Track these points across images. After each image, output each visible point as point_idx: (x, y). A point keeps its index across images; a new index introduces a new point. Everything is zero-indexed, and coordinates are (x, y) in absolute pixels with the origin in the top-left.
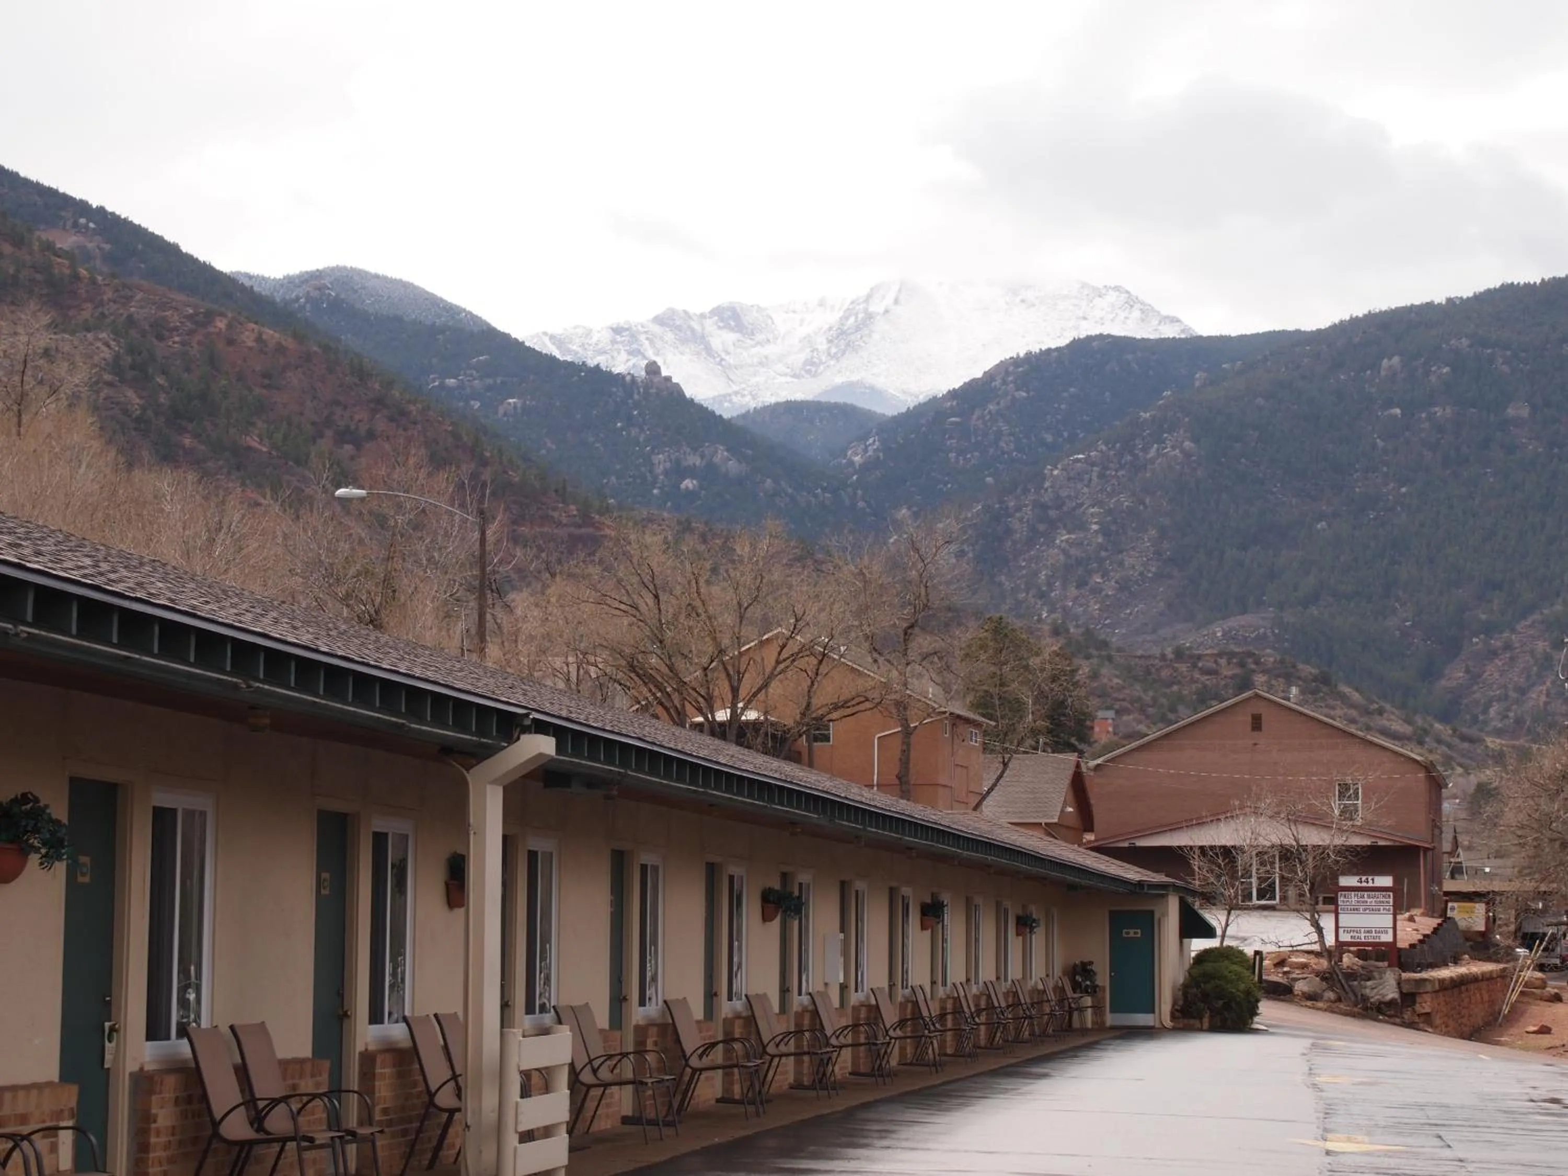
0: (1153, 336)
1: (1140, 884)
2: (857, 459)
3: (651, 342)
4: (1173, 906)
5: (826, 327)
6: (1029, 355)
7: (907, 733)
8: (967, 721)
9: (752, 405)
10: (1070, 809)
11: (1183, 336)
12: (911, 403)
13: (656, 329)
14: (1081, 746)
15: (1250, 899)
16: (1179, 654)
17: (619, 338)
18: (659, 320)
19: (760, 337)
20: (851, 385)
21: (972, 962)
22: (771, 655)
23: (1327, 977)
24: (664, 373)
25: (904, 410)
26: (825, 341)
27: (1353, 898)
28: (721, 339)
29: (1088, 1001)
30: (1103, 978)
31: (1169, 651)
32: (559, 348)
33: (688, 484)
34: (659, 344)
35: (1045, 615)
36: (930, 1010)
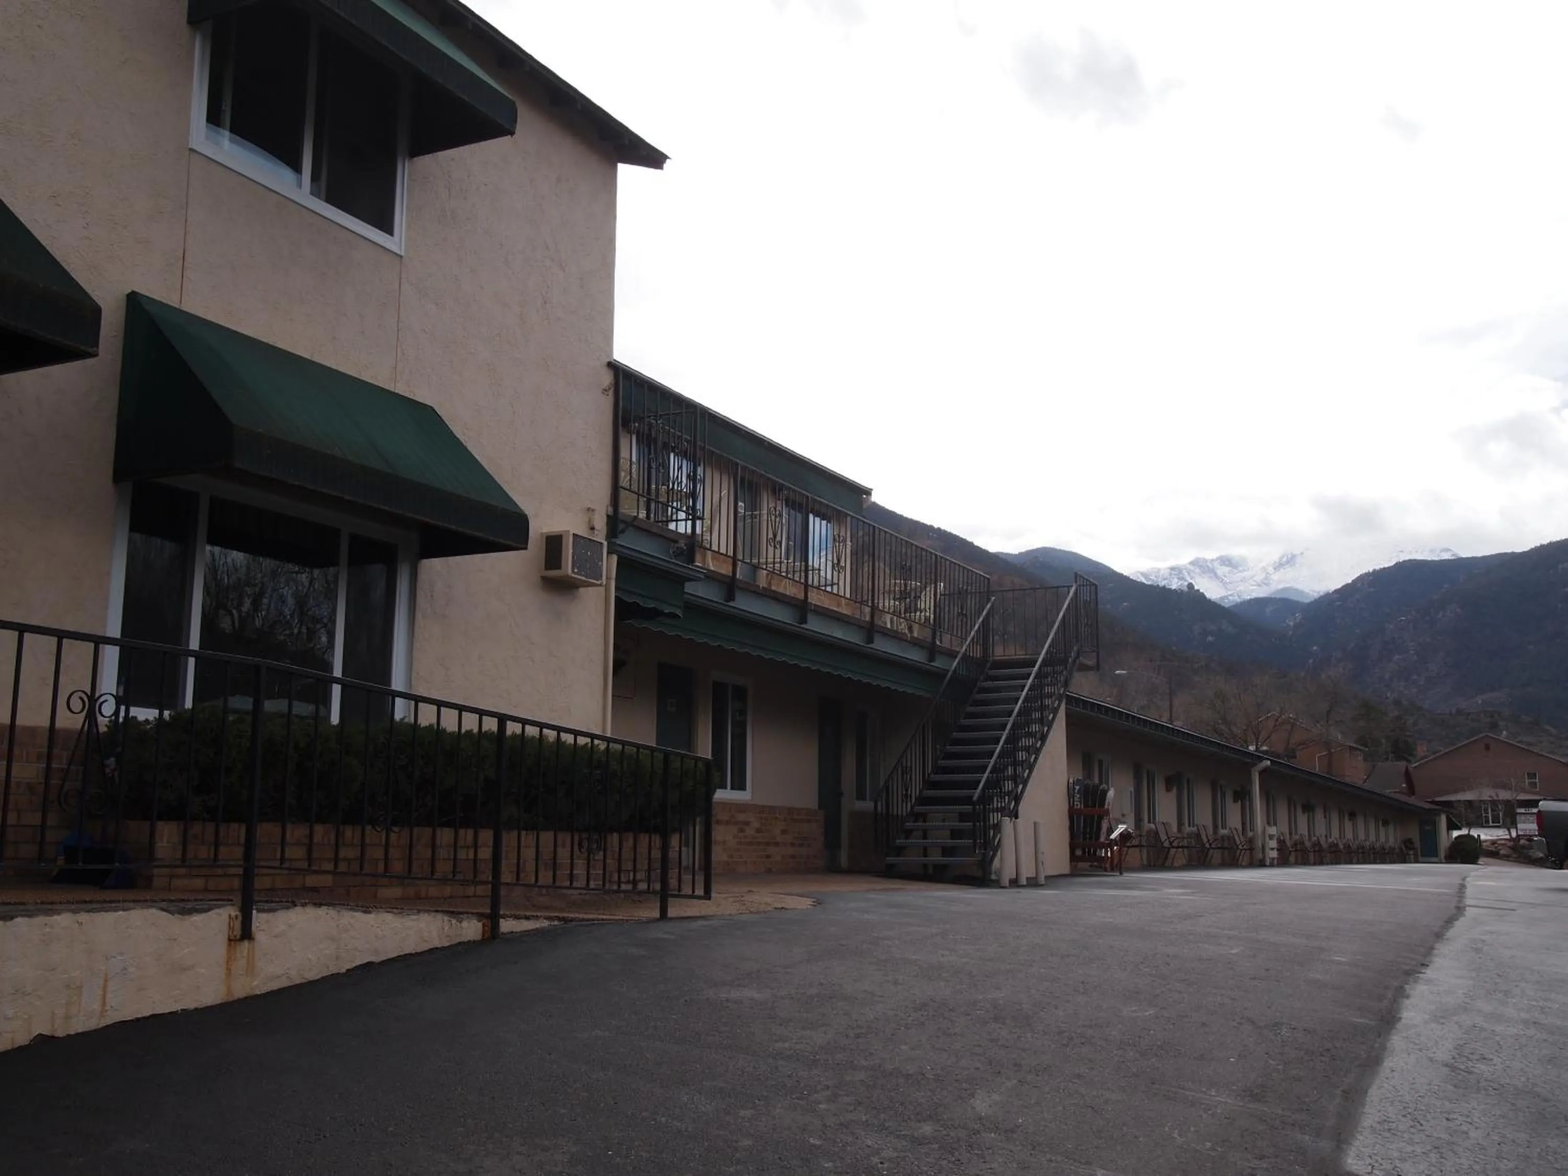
0: (1436, 559)
1: (1430, 810)
2: (1292, 624)
3: (1189, 574)
4: (1443, 819)
5: (1273, 562)
6: (1374, 571)
7: (1330, 754)
8: (1356, 749)
9: (1239, 600)
10: (1404, 785)
11: (1453, 558)
12: (1316, 596)
13: (1192, 568)
14: (1410, 758)
15: (1489, 823)
16: (1459, 712)
17: (1173, 572)
18: (1192, 563)
19: (1240, 569)
20: (1285, 589)
21: (1367, 835)
22: (1271, 723)
23: (1513, 848)
24: (1196, 588)
25: (1313, 600)
26: (1273, 569)
27: (1523, 817)
28: (1222, 570)
29: (1412, 852)
30: (1417, 844)
31: (1454, 711)
32: (1146, 578)
33: (1210, 639)
34: (1192, 574)
35: (1389, 695)
36: (1354, 847)
